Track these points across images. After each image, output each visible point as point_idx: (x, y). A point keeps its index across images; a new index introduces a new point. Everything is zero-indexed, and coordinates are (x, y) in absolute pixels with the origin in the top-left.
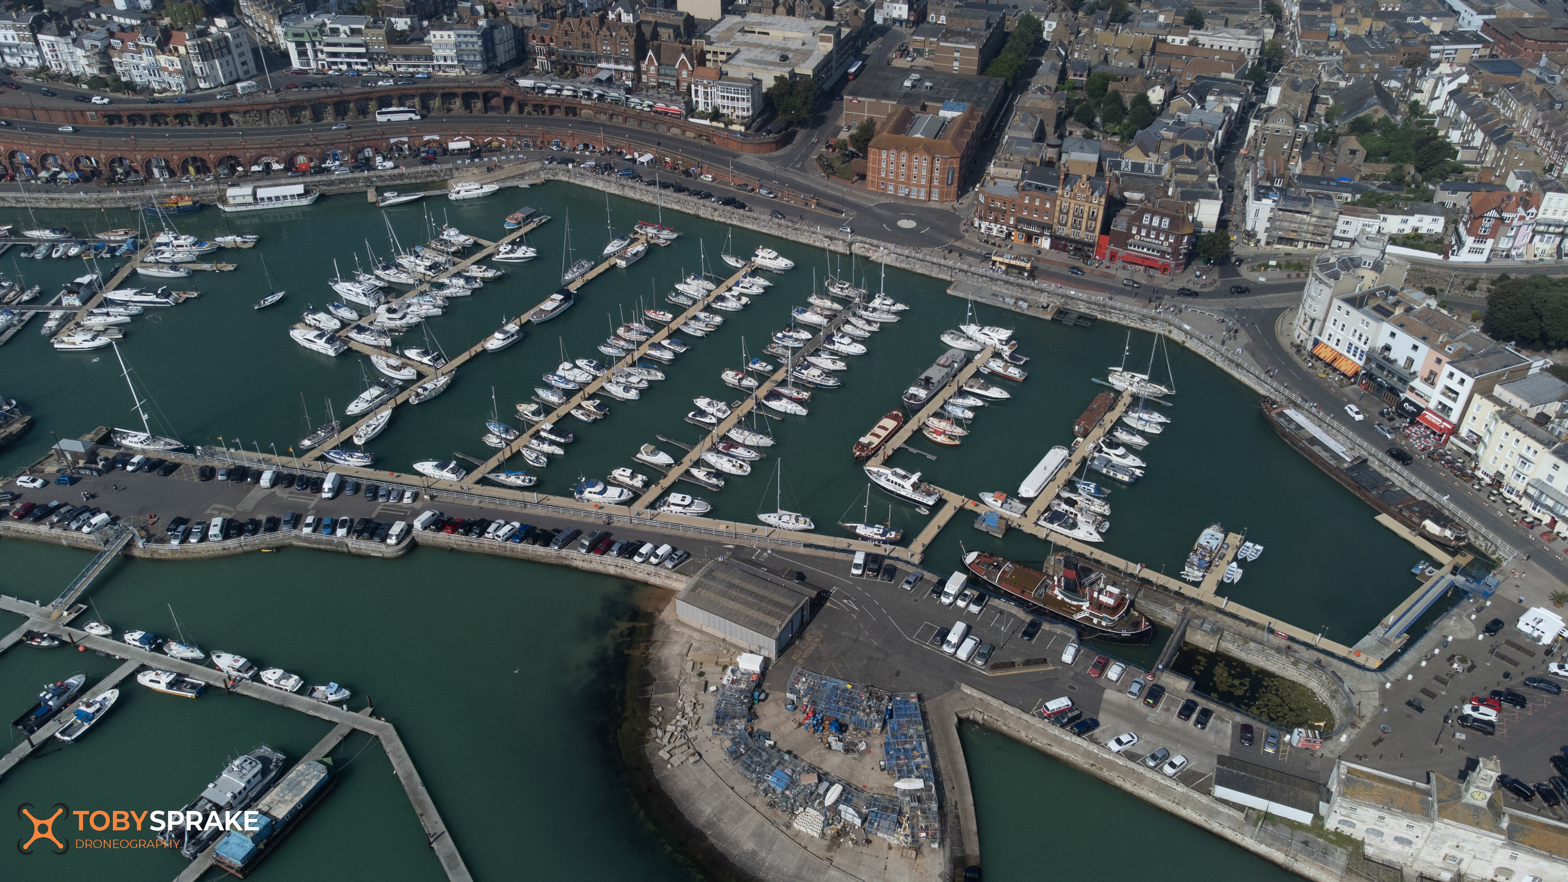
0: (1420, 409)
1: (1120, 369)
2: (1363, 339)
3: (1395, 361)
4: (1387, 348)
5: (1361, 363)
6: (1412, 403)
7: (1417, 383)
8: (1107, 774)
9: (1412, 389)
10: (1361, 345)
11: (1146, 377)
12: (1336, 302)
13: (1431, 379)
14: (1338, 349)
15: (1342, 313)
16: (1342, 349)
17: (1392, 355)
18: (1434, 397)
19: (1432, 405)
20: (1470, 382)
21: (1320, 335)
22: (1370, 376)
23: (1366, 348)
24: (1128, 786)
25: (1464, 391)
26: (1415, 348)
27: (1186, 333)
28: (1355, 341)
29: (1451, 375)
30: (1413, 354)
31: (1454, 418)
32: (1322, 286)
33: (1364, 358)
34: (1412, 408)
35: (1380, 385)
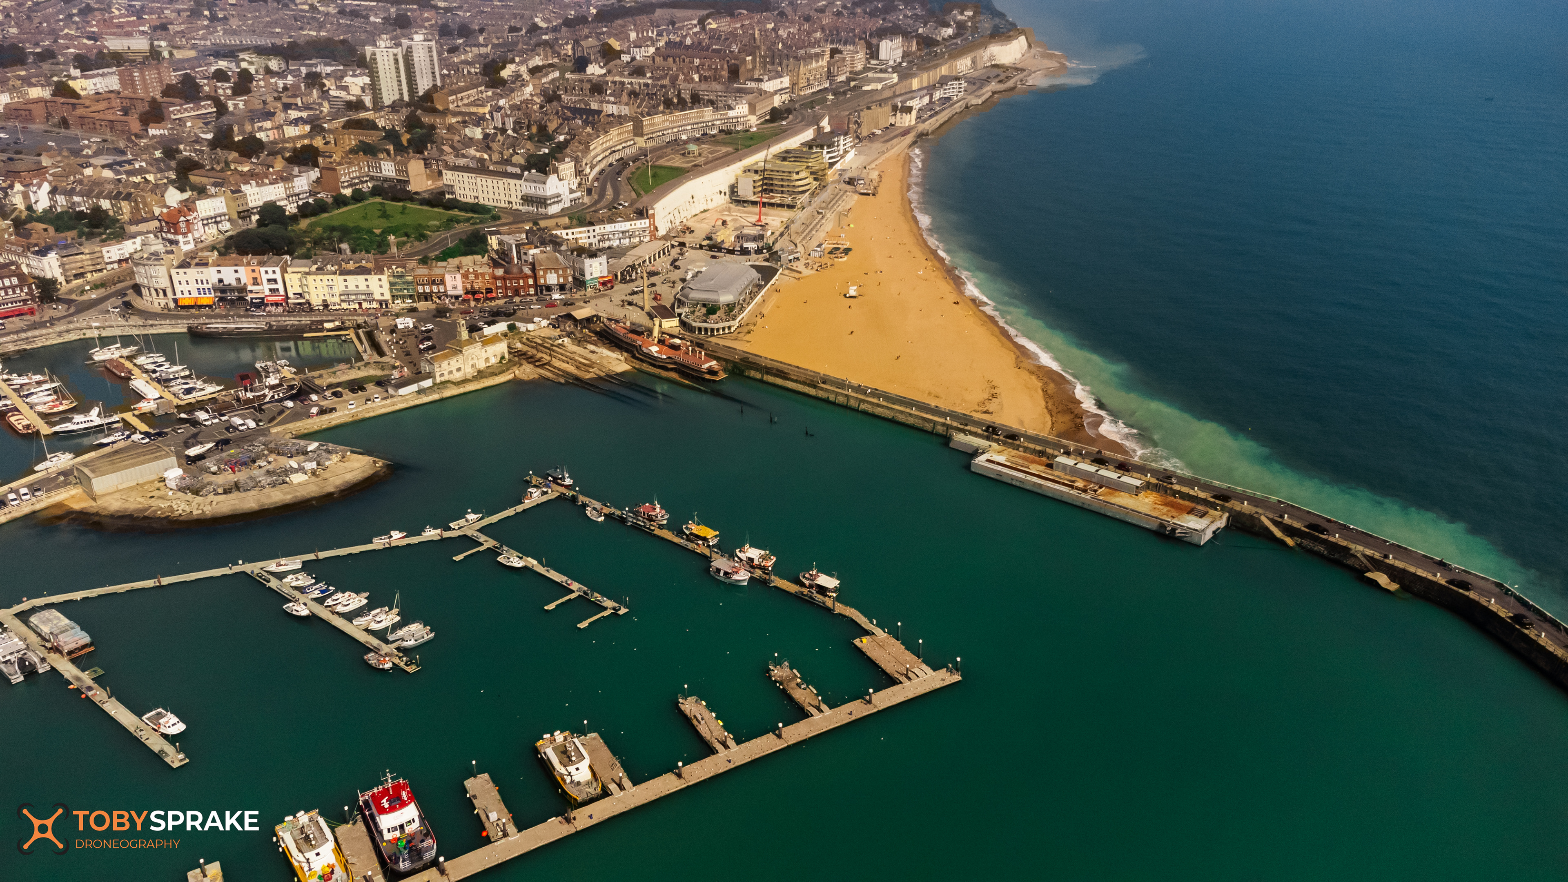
0: (263, 299)
1: (98, 349)
2: (205, 282)
3: (230, 285)
4: (221, 281)
5: (213, 295)
6: (256, 298)
7: (250, 288)
8: (360, 416)
9: (251, 292)
10: (205, 286)
11: (118, 345)
12: (173, 272)
13: (255, 282)
14: (192, 296)
15: (179, 276)
16: (195, 294)
17: (226, 282)
18: (265, 288)
19: (267, 293)
20: (277, 270)
21: (175, 294)
22: (221, 299)
23: (210, 286)
24: (372, 414)
25: (278, 276)
26: (236, 271)
27: (97, 328)
28: (200, 286)
29: (266, 272)
30: (237, 275)
31: (282, 292)
32: (158, 267)
33: (212, 291)
34: (258, 301)
35: (231, 300)
